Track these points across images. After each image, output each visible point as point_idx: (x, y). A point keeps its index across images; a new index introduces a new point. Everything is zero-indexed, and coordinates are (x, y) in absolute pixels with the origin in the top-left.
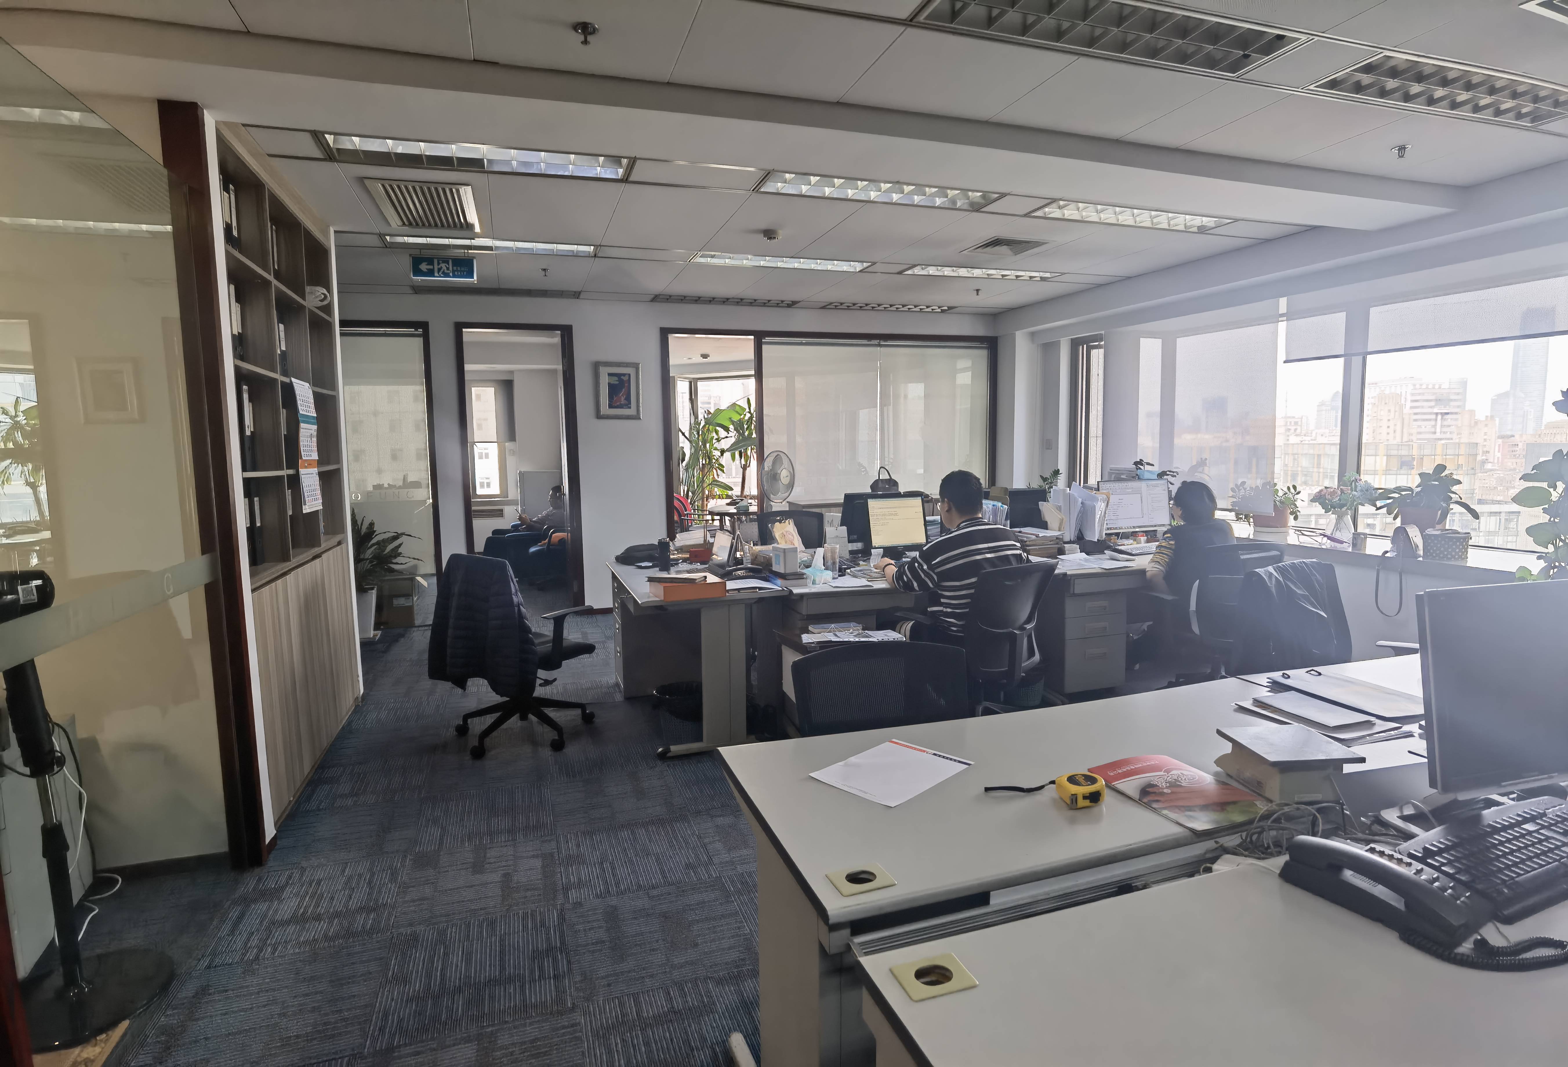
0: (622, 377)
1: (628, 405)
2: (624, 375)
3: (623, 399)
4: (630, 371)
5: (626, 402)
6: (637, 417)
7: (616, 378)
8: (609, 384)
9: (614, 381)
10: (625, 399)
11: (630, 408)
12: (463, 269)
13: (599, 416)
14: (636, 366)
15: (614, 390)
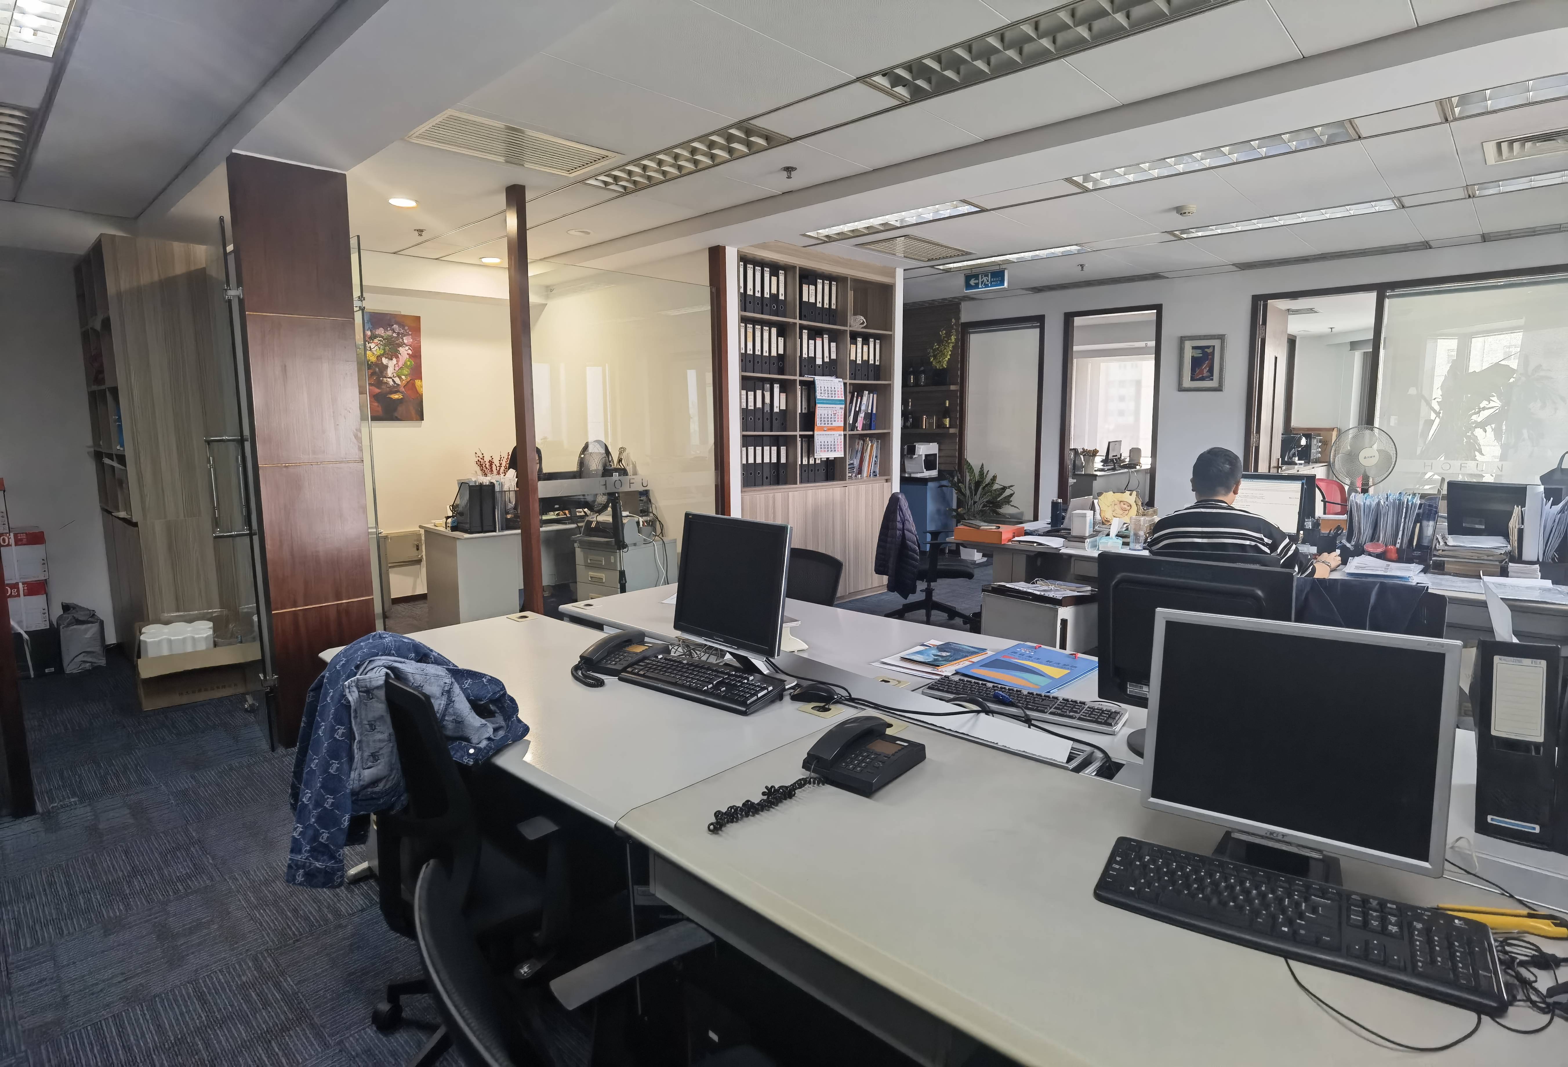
0: (1206, 350)
1: (1210, 377)
2: (1208, 347)
3: (1205, 371)
4: (1216, 343)
5: (1209, 374)
6: (1219, 389)
7: (1199, 351)
8: (1193, 357)
9: (1198, 353)
10: (1207, 372)
11: (1212, 380)
12: (997, 279)
13: (1181, 389)
14: (1221, 338)
15: (1196, 363)
